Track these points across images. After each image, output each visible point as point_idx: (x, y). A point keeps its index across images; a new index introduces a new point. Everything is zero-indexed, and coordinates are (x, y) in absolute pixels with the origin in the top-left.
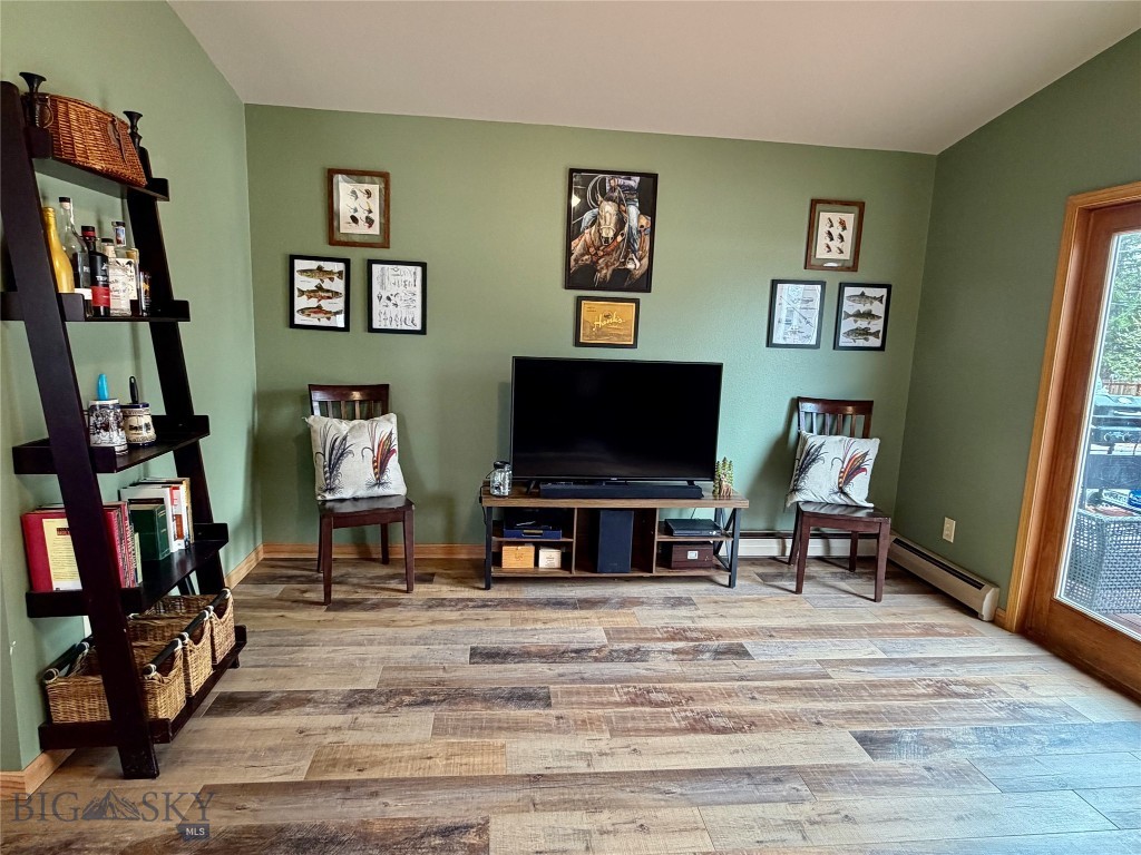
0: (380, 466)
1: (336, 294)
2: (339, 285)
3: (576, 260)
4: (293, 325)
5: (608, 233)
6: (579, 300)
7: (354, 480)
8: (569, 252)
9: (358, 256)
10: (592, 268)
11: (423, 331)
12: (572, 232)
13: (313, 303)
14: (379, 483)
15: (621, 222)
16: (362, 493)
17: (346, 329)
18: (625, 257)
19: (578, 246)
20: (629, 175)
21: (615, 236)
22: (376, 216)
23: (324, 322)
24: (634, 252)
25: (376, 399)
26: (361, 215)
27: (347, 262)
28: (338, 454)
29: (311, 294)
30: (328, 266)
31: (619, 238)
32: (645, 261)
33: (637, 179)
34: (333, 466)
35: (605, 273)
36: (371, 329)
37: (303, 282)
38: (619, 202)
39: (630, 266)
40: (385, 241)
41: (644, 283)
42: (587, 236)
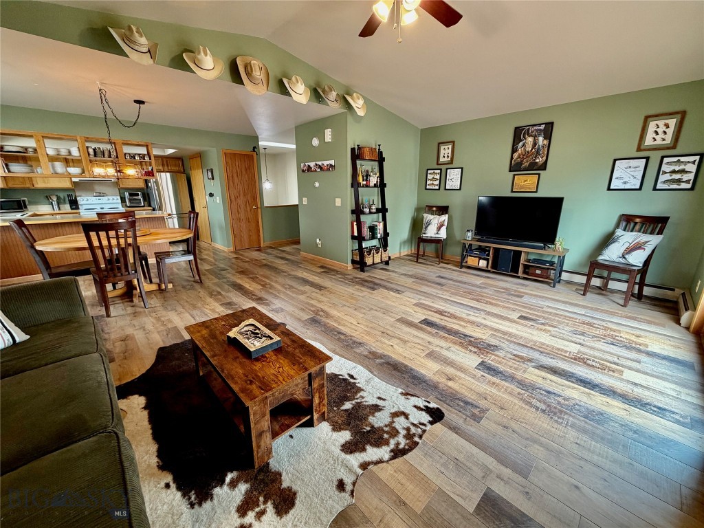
0: (439, 229)
1: (437, 179)
2: (438, 177)
3: (515, 161)
4: (426, 189)
5: (529, 149)
6: (514, 175)
7: (431, 232)
8: (512, 158)
9: (444, 167)
10: (521, 163)
11: (460, 189)
12: (514, 150)
13: (431, 182)
14: (437, 233)
15: (535, 144)
16: (433, 235)
17: (439, 189)
18: (535, 157)
19: (516, 155)
20: (540, 125)
21: (532, 150)
22: (450, 155)
23: (434, 188)
24: (539, 155)
25: (443, 210)
26: (446, 155)
27: (441, 170)
28: (429, 224)
29: (431, 180)
30: (436, 171)
31: (534, 150)
32: (545, 158)
33: (544, 126)
34: (426, 227)
35: (526, 164)
36: (445, 189)
37: (430, 177)
38: (535, 136)
39: (537, 161)
40: (451, 162)
41: (544, 167)
42: (520, 152)
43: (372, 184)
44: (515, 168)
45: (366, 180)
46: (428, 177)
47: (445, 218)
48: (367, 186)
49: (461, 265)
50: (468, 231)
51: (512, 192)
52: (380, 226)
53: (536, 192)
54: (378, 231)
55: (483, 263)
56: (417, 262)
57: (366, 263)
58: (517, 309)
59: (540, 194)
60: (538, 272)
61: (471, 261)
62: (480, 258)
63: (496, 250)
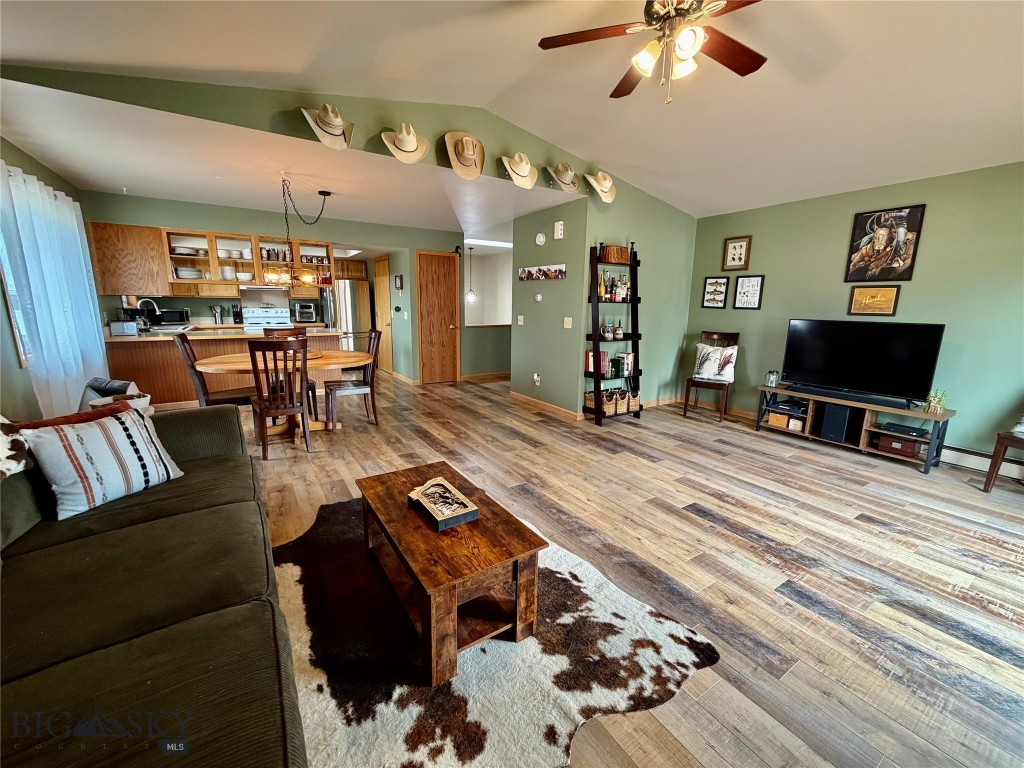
0: (722, 367)
1: (722, 293)
2: (723, 289)
3: (854, 265)
4: (703, 307)
5: (880, 245)
6: (853, 288)
7: (708, 372)
8: (849, 261)
9: (733, 275)
10: (866, 269)
11: (759, 308)
12: (853, 249)
13: (712, 297)
14: (719, 374)
15: (891, 239)
16: (712, 377)
17: (724, 307)
18: (892, 260)
19: (856, 257)
20: (900, 209)
21: (885, 248)
22: (743, 257)
23: (715, 305)
24: (899, 256)
25: (729, 339)
26: (737, 257)
27: (728, 278)
28: (705, 359)
29: (711, 293)
30: (720, 281)
31: (888, 249)
32: (909, 261)
33: (907, 211)
34: (701, 364)
35: (874, 270)
36: (734, 308)
37: (709, 288)
38: (892, 227)
39: (896, 265)
40: (746, 267)
41: (908, 274)
42: (863, 251)
43: (619, 298)
44: (856, 276)
45: (611, 293)
46: (707, 290)
47: (733, 351)
48: (612, 301)
49: (758, 425)
50: (770, 372)
51: (849, 313)
52: (629, 360)
53: (894, 314)
54: (626, 366)
55: (795, 425)
56: (684, 416)
57: (605, 413)
58: (854, 504)
59: (901, 318)
60: (896, 445)
61: (776, 420)
62: (791, 417)
63: (819, 406)
